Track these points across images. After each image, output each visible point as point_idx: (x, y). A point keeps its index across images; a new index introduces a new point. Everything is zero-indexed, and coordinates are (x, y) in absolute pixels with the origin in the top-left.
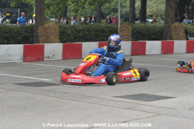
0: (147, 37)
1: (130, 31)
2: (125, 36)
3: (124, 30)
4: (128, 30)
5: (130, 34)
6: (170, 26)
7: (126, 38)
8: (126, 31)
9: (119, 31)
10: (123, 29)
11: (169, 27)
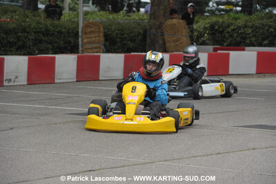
0: (119, 44)
1: (102, 35)
2: (94, 42)
3: (91, 32)
4: (100, 32)
5: (102, 39)
6: (161, 23)
7: (96, 48)
8: (96, 35)
9: (80, 34)
10: (89, 30)
11: (160, 26)
